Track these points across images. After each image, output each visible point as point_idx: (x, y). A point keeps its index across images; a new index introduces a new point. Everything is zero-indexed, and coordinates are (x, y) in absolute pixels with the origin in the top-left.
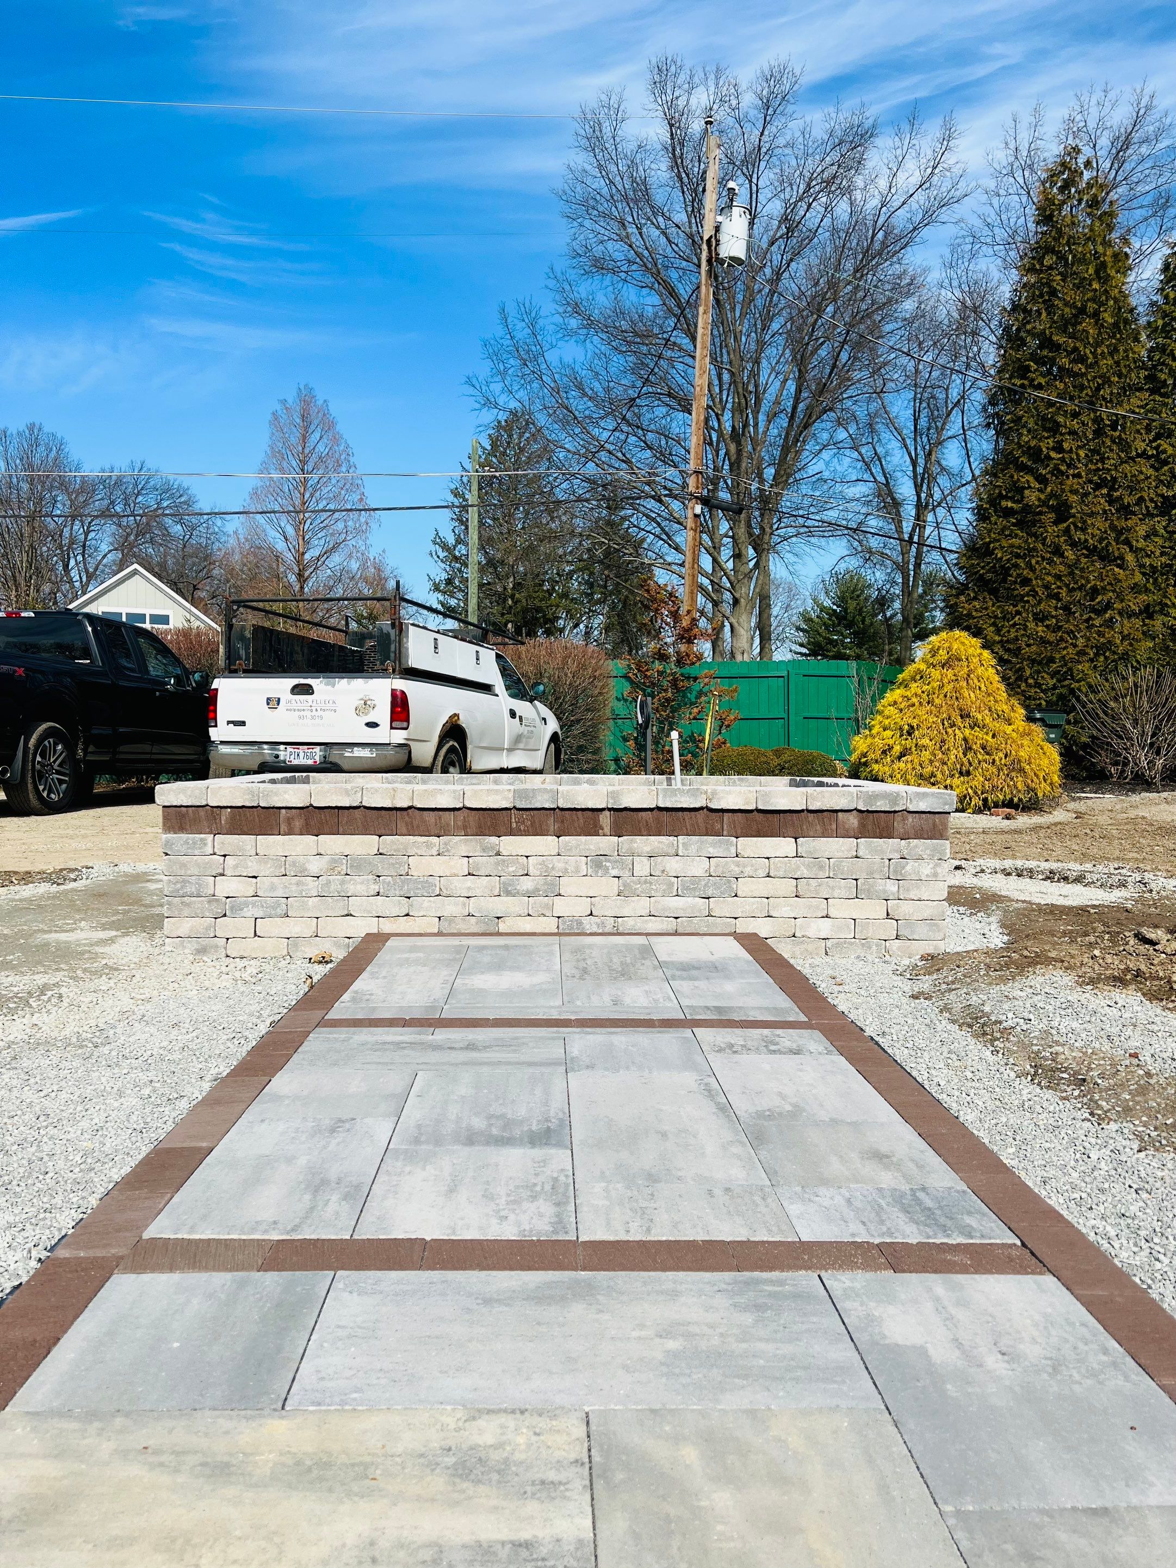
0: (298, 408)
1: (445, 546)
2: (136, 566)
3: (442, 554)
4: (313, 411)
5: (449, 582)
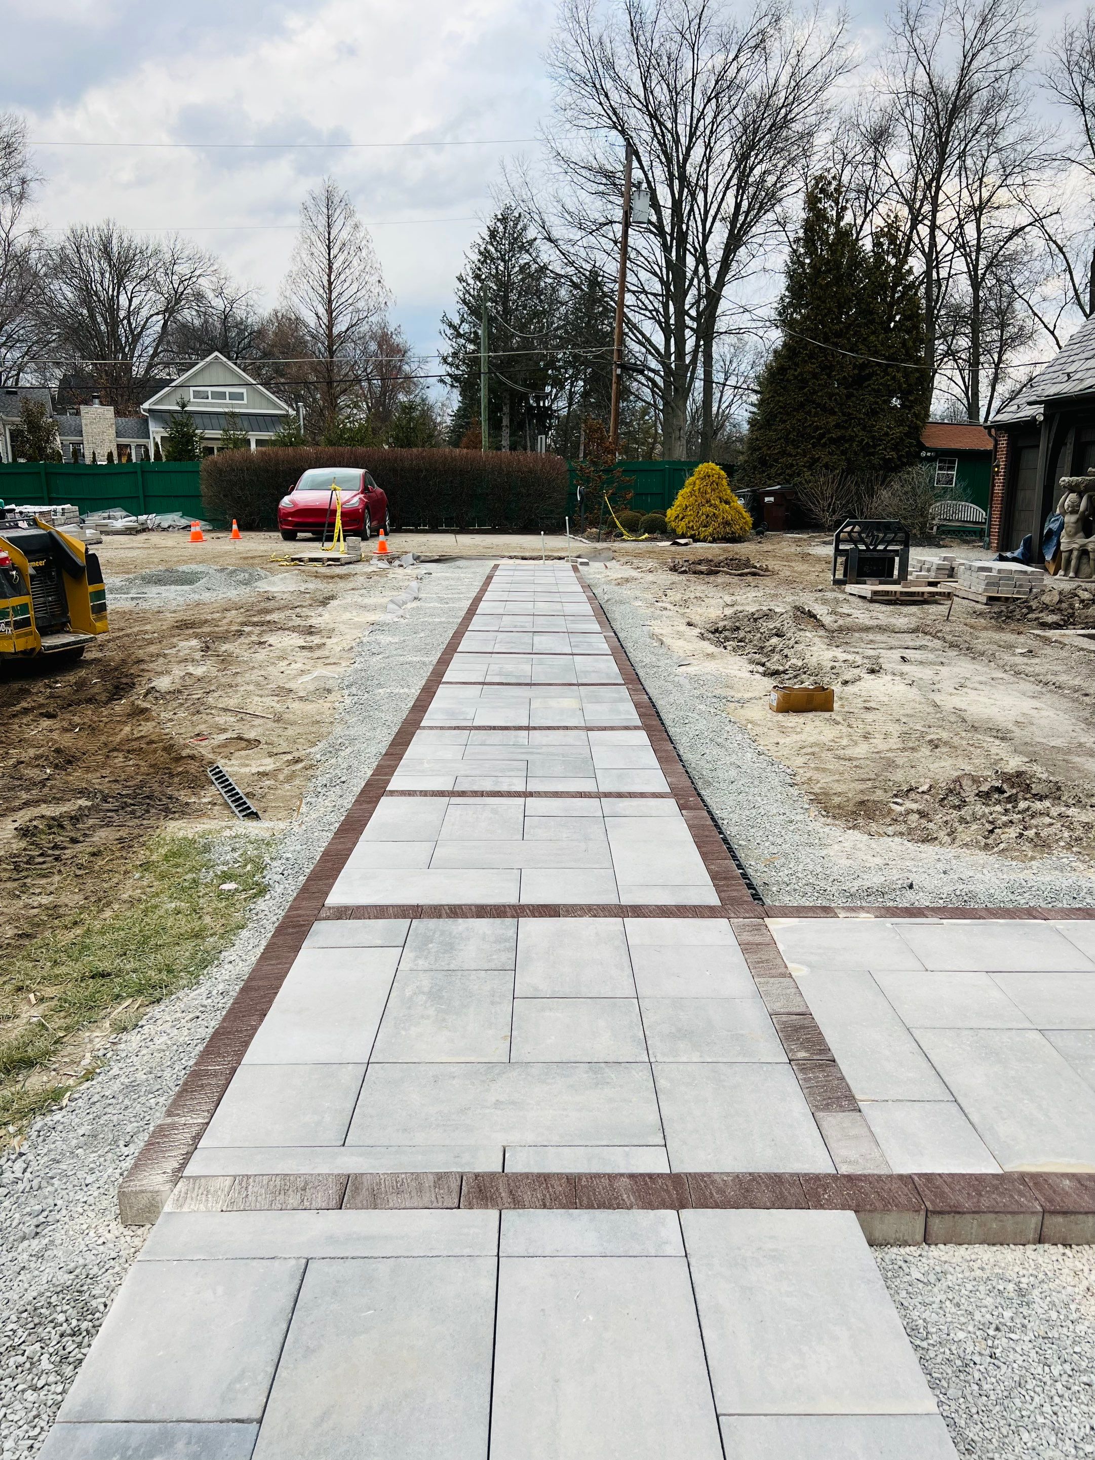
0: (324, 198)
1: (451, 325)
2: (216, 353)
3: (449, 331)
4: (336, 200)
5: (455, 355)
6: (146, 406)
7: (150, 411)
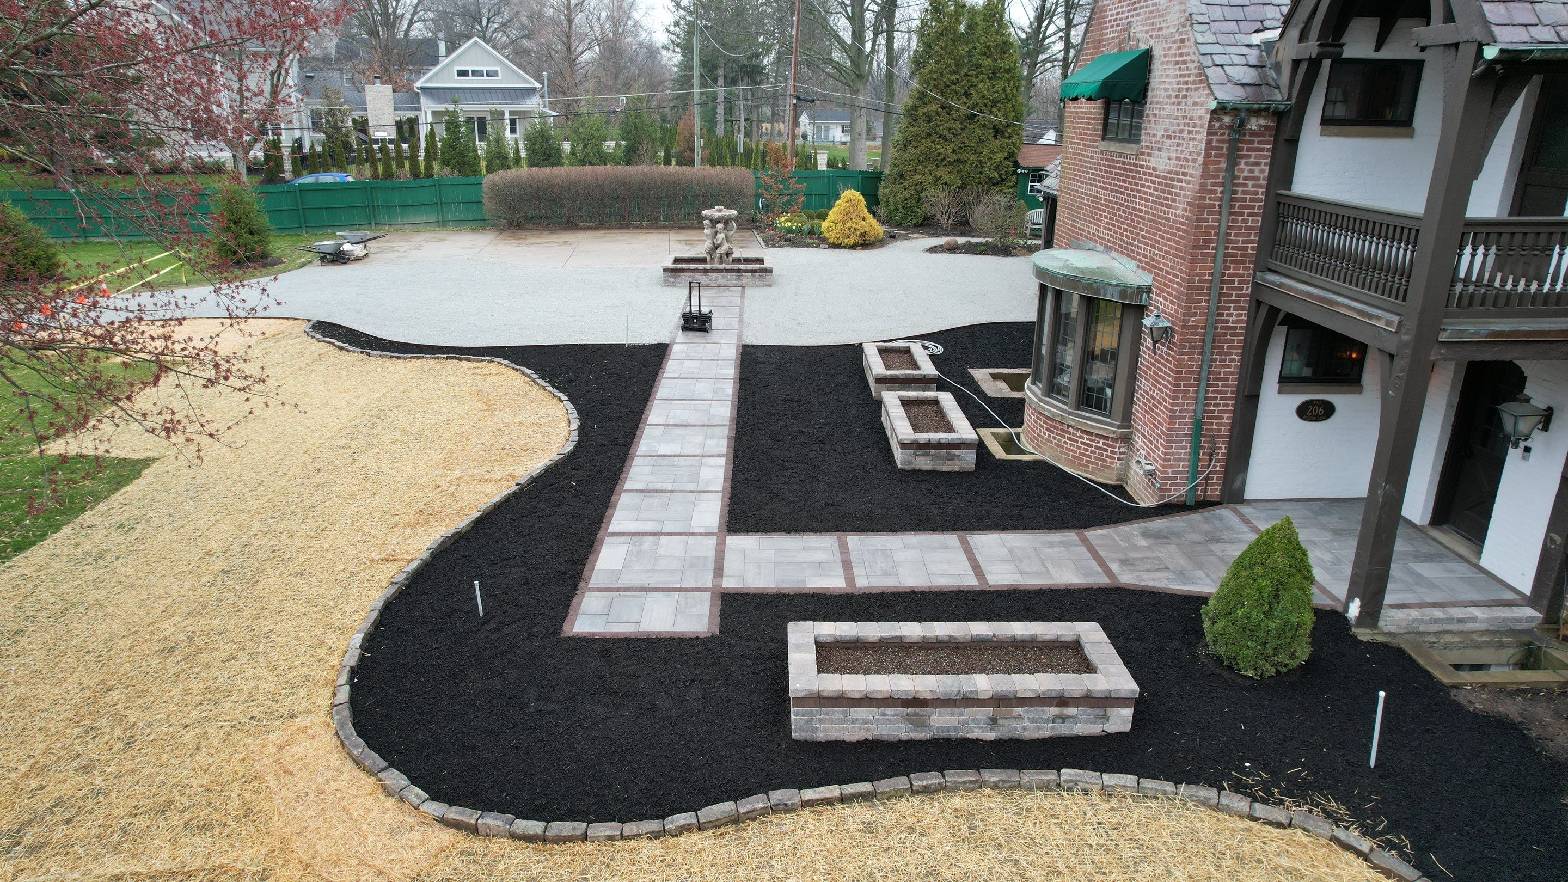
2: (476, 38)
6: (418, 84)
7: (422, 88)
